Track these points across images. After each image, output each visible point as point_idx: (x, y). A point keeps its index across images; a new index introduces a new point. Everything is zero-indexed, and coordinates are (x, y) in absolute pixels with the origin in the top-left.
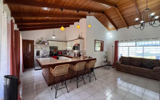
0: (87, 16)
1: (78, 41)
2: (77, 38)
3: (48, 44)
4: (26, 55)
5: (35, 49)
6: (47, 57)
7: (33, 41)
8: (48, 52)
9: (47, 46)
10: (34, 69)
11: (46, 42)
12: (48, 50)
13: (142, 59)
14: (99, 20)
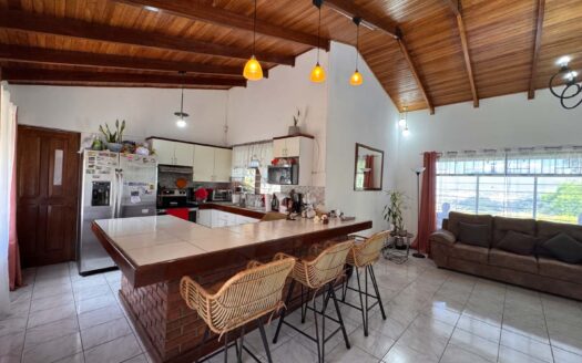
0: (332, 43)
1: (293, 147)
2: (286, 134)
3: (152, 153)
4: (34, 201)
5: (88, 172)
6: (145, 211)
7: (79, 135)
8: (152, 187)
9: (145, 160)
10: (76, 271)
11: (142, 146)
12: (151, 178)
13: (535, 227)
14: (372, 68)
